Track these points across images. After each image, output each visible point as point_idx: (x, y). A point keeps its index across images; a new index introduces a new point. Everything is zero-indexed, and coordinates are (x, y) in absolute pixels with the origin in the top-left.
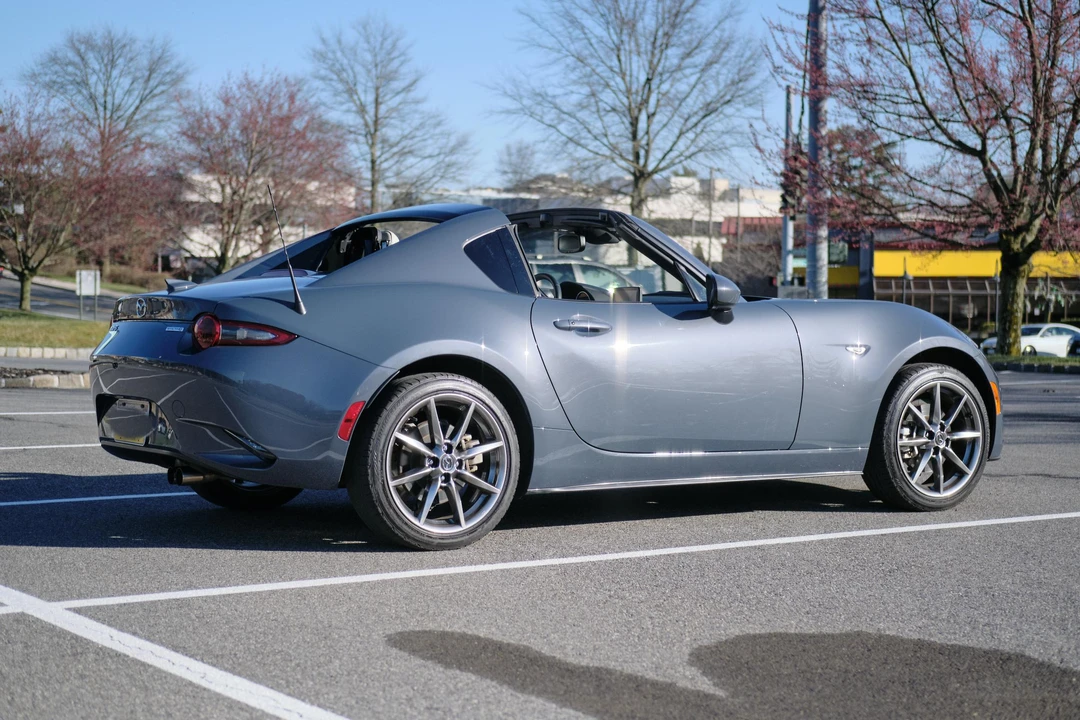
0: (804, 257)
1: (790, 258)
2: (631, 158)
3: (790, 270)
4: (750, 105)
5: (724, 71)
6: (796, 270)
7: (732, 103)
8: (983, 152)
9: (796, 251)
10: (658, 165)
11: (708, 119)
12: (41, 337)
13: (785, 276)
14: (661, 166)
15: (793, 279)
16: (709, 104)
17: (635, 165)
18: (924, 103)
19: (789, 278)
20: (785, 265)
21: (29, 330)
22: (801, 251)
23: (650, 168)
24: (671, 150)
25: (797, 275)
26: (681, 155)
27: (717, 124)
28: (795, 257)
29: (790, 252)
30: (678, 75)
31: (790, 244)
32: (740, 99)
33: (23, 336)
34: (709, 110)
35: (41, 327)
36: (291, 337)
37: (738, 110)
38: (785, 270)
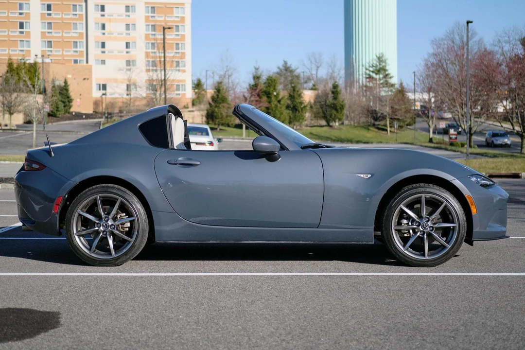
12: (505, 167)
21: (500, 164)
33: (496, 166)
35: (506, 162)
36: (45, 167)
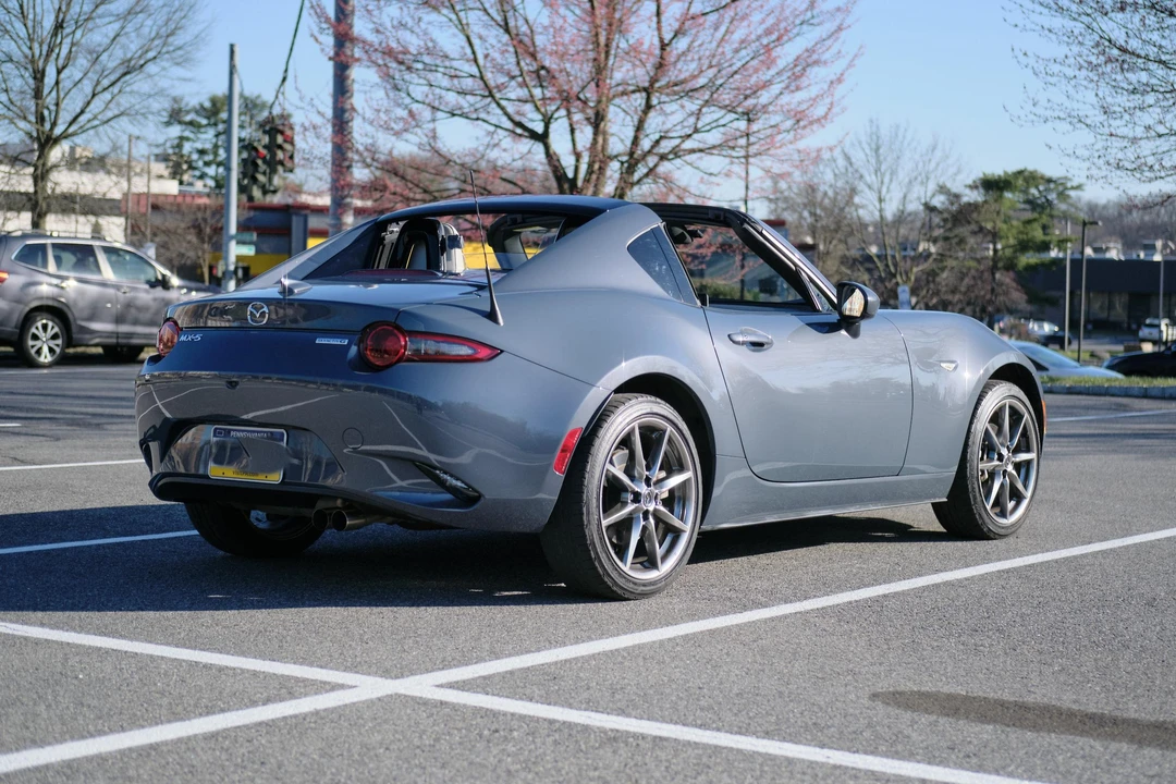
0: (250, 243)
1: (233, 244)
2: (33, 119)
3: (232, 259)
4: (178, 64)
5: (149, 22)
6: (239, 258)
7: (158, 60)
8: (545, 135)
9: (239, 237)
10: (67, 129)
11: (128, 77)
13: (227, 265)
14: (71, 130)
15: (236, 268)
16: (129, 60)
17: (39, 127)
18: (482, 78)
19: (232, 268)
20: (227, 252)
22: (246, 236)
23: (58, 131)
24: (82, 112)
25: (240, 264)
26: (95, 118)
27: (139, 83)
28: (239, 243)
29: (232, 238)
30: (90, 25)
31: (233, 229)
32: (167, 56)
34: (129, 68)
36: (496, 352)
37: (164, 69)
38: (226, 259)
